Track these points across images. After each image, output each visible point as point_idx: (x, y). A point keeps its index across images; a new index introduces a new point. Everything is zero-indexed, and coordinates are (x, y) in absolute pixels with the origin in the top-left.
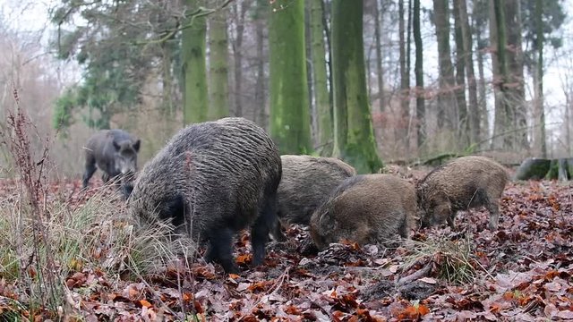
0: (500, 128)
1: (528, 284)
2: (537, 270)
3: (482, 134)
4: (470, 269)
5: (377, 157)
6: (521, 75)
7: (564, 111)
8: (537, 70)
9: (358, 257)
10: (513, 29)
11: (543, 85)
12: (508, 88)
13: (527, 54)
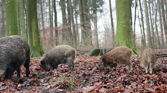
0: (83, 39)
1: (93, 90)
2: (96, 86)
3: (77, 42)
4: (74, 86)
5: (43, 50)
6: (90, 22)
7: (104, 33)
8: (95, 20)
9: (37, 83)
10: (87, 7)
11: (97, 25)
12: (86, 27)
13: (91, 15)
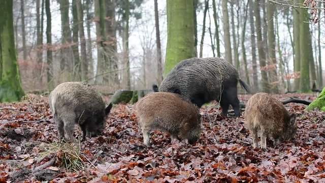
0: (101, 70)
1: (118, 171)
2: (124, 162)
3: (89, 75)
4: (80, 161)
5: (21, 88)
6: (114, 36)
7: (142, 60)
8: (125, 33)
9: (8, 154)
10: (110, 7)
11: (129, 43)
12: (107, 45)
13: (118, 23)
